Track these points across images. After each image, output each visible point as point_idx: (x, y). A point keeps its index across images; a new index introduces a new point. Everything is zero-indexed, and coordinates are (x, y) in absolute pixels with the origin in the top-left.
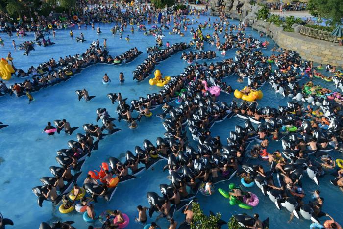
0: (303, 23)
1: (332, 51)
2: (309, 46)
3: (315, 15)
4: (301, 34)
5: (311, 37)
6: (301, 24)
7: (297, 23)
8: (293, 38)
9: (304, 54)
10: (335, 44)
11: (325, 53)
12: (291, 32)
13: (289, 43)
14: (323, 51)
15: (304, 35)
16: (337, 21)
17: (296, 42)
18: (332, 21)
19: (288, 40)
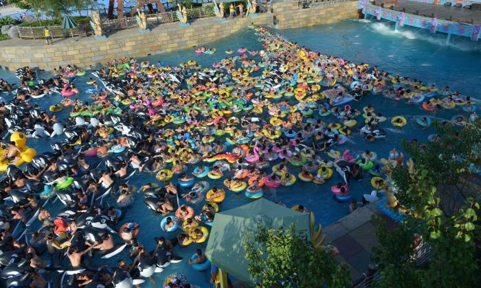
0: (18, 23)
1: (77, 48)
2: (44, 51)
3: (27, 7)
4: (23, 38)
5: (39, 38)
6: (15, 24)
7: (7, 24)
8: (14, 48)
9: (45, 65)
10: (76, 38)
11: (70, 53)
12: (6, 39)
13: (13, 56)
14: (66, 51)
15: (28, 38)
16: (59, 10)
17: (23, 52)
18: (53, 10)
19: (7, 52)
